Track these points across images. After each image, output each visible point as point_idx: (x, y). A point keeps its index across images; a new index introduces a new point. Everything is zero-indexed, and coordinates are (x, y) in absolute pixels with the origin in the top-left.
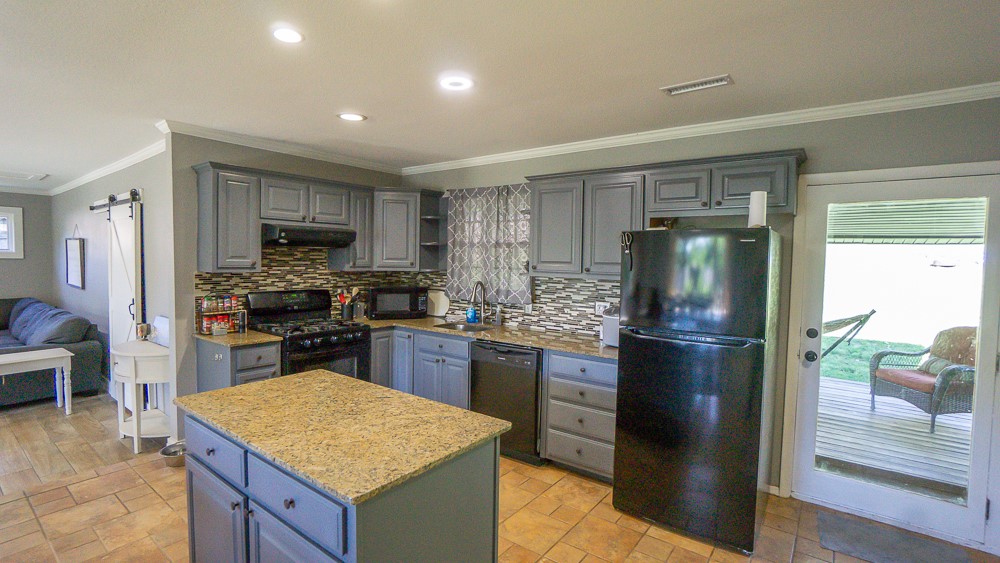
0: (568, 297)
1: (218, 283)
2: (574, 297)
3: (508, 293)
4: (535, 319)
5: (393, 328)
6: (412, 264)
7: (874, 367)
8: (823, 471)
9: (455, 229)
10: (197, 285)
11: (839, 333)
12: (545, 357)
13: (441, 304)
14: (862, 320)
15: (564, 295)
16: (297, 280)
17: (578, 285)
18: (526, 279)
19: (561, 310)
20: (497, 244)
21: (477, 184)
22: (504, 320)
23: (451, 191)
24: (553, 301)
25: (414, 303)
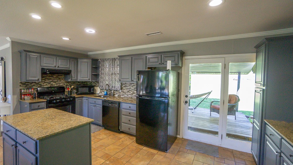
0: (130, 88)
1: (28, 85)
2: (132, 88)
3: (115, 87)
4: (122, 94)
5: (83, 97)
6: (89, 79)
7: (211, 105)
8: (190, 131)
9: (101, 69)
10: (20, 85)
11: (204, 97)
12: (121, 104)
13: (98, 90)
14: (209, 93)
15: (129, 87)
16: (54, 84)
17: (133, 85)
18: (120, 83)
19: (128, 92)
20: (112, 74)
21: (107, 57)
22: (114, 95)
23: (101, 59)
24: (126, 89)
25: (90, 90)
